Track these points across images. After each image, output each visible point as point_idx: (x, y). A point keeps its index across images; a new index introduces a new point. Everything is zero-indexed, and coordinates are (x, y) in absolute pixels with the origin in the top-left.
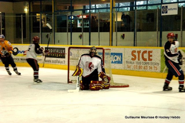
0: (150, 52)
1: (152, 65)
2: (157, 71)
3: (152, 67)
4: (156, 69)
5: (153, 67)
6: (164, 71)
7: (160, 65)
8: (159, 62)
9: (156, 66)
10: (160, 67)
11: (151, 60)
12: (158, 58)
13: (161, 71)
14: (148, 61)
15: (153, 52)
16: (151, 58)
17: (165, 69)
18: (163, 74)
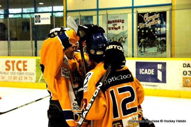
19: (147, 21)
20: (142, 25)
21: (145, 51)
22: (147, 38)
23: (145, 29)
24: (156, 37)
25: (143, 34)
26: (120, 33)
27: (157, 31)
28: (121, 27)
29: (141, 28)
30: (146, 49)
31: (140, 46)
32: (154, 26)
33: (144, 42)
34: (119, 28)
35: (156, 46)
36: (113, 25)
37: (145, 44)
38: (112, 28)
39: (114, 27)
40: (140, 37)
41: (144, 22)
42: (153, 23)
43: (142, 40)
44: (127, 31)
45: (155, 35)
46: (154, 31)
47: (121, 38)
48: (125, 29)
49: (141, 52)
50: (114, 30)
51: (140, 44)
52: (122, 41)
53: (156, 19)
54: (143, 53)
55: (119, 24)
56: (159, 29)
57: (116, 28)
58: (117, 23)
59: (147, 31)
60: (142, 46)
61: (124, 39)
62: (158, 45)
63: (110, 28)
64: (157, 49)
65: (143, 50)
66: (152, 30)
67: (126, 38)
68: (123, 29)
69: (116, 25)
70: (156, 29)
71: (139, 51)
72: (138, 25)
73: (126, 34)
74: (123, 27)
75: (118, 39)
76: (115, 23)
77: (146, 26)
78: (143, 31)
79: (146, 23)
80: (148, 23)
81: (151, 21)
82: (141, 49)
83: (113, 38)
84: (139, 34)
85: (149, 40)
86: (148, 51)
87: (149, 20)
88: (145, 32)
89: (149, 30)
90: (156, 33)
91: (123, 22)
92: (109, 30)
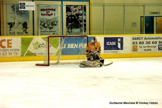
1: (12, 51)
2: (18, 55)
3: (11, 53)
4: (16, 54)
5: (13, 53)
6: (25, 55)
7: (20, 51)
8: (20, 48)
9: (16, 52)
10: (21, 53)
11: (11, 47)
12: (18, 45)
13: (22, 56)
15: (12, 40)
16: (10, 45)
17: (25, 54)
18: (24, 58)
19: (73, 11)
20: (70, 14)
21: (72, 31)
22: (73, 23)
23: (72, 16)
24: (79, 22)
25: (70, 19)
26: (53, 18)
27: (80, 18)
28: (53, 14)
29: (68, 15)
30: (73, 30)
31: (68, 28)
32: (77, 15)
33: (71, 25)
34: (52, 14)
35: (79, 28)
36: (47, 13)
37: (71, 26)
38: (46, 14)
39: (48, 14)
40: (68, 22)
41: (71, 12)
42: (77, 12)
43: (70, 24)
44: (58, 17)
45: (78, 20)
46: (78, 18)
47: (54, 22)
48: (56, 16)
49: (69, 32)
50: (47, 16)
51: (68, 26)
52: (54, 24)
53: (79, 10)
54: (71, 33)
55: (51, 12)
56: (81, 17)
57: (49, 14)
58: (50, 11)
59: (73, 18)
60: (70, 28)
61: (55, 23)
62: (81, 28)
63: (44, 14)
64: (80, 30)
65: (70, 31)
66: (76, 17)
67: (57, 22)
68: (55, 16)
69: (49, 12)
70: (79, 16)
71: (67, 31)
72: (66, 13)
73: (57, 19)
74: (55, 14)
75: (51, 22)
76: (48, 11)
77: (72, 14)
78: (70, 18)
79: (72, 12)
80: (74, 12)
81: (76, 11)
82: (69, 30)
83: (47, 22)
84: (68, 19)
85: (75, 24)
86: (74, 31)
87: (74, 10)
88: (71, 18)
89: (75, 17)
90: (79, 19)
91: (55, 10)
92: (43, 16)
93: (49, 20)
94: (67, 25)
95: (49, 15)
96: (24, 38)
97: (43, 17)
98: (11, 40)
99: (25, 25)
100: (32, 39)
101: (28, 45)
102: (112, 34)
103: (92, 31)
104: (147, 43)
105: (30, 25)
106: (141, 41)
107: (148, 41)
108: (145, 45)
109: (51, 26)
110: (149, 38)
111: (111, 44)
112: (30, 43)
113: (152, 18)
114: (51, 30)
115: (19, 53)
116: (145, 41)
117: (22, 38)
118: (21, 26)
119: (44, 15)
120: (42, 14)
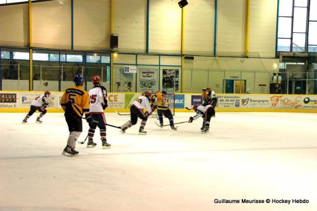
0: (115, 96)
1: (118, 104)
3: (117, 106)
4: (121, 107)
6: (127, 107)
7: (124, 104)
8: (124, 102)
9: (120, 105)
11: (117, 101)
12: (122, 100)
13: (125, 108)
14: (114, 102)
20: (165, 76)
23: (167, 78)
24: (173, 82)
26: (152, 79)
27: (174, 80)
31: (164, 87)
32: (172, 77)
34: (151, 76)
36: (147, 75)
37: (167, 86)
40: (164, 82)
41: (167, 74)
42: (171, 75)
43: (165, 84)
46: (172, 79)
47: (152, 82)
48: (155, 77)
52: (152, 84)
53: (173, 73)
55: (151, 74)
56: (175, 78)
61: (154, 83)
69: (149, 74)
72: (163, 76)
73: (155, 80)
74: (153, 76)
80: (169, 75)
83: (147, 82)
84: (164, 80)
85: (169, 84)
88: (167, 80)
89: (169, 79)
91: (153, 73)
93: (149, 81)
94: (163, 85)
95: (149, 77)
96: (128, 94)
97: (144, 78)
98: (117, 96)
99: (129, 84)
100: (134, 95)
101: (130, 100)
102: (196, 93)
103: (183, 90)
104: (227, 101)
105: (133, 84)
106: (222, 99)
107: (227, 99)
108: (224, 102)
109: (150, 85)
110: (228, 97)
111: (197, 100)
112: (131, 98)
113: (232, 81)
114: (151, 88)
115: (123, 106)
116: (225, 99)
117: (126, 95)
118: (126, 85)
119: (145, 76)
120: (143, 76)
